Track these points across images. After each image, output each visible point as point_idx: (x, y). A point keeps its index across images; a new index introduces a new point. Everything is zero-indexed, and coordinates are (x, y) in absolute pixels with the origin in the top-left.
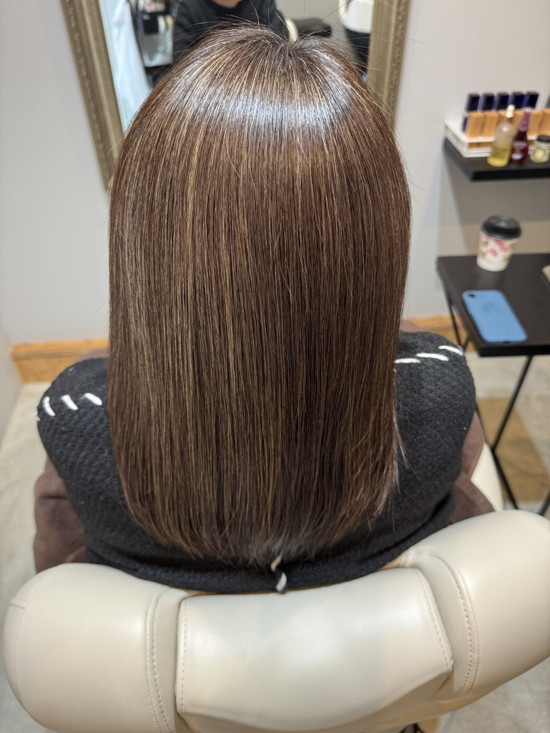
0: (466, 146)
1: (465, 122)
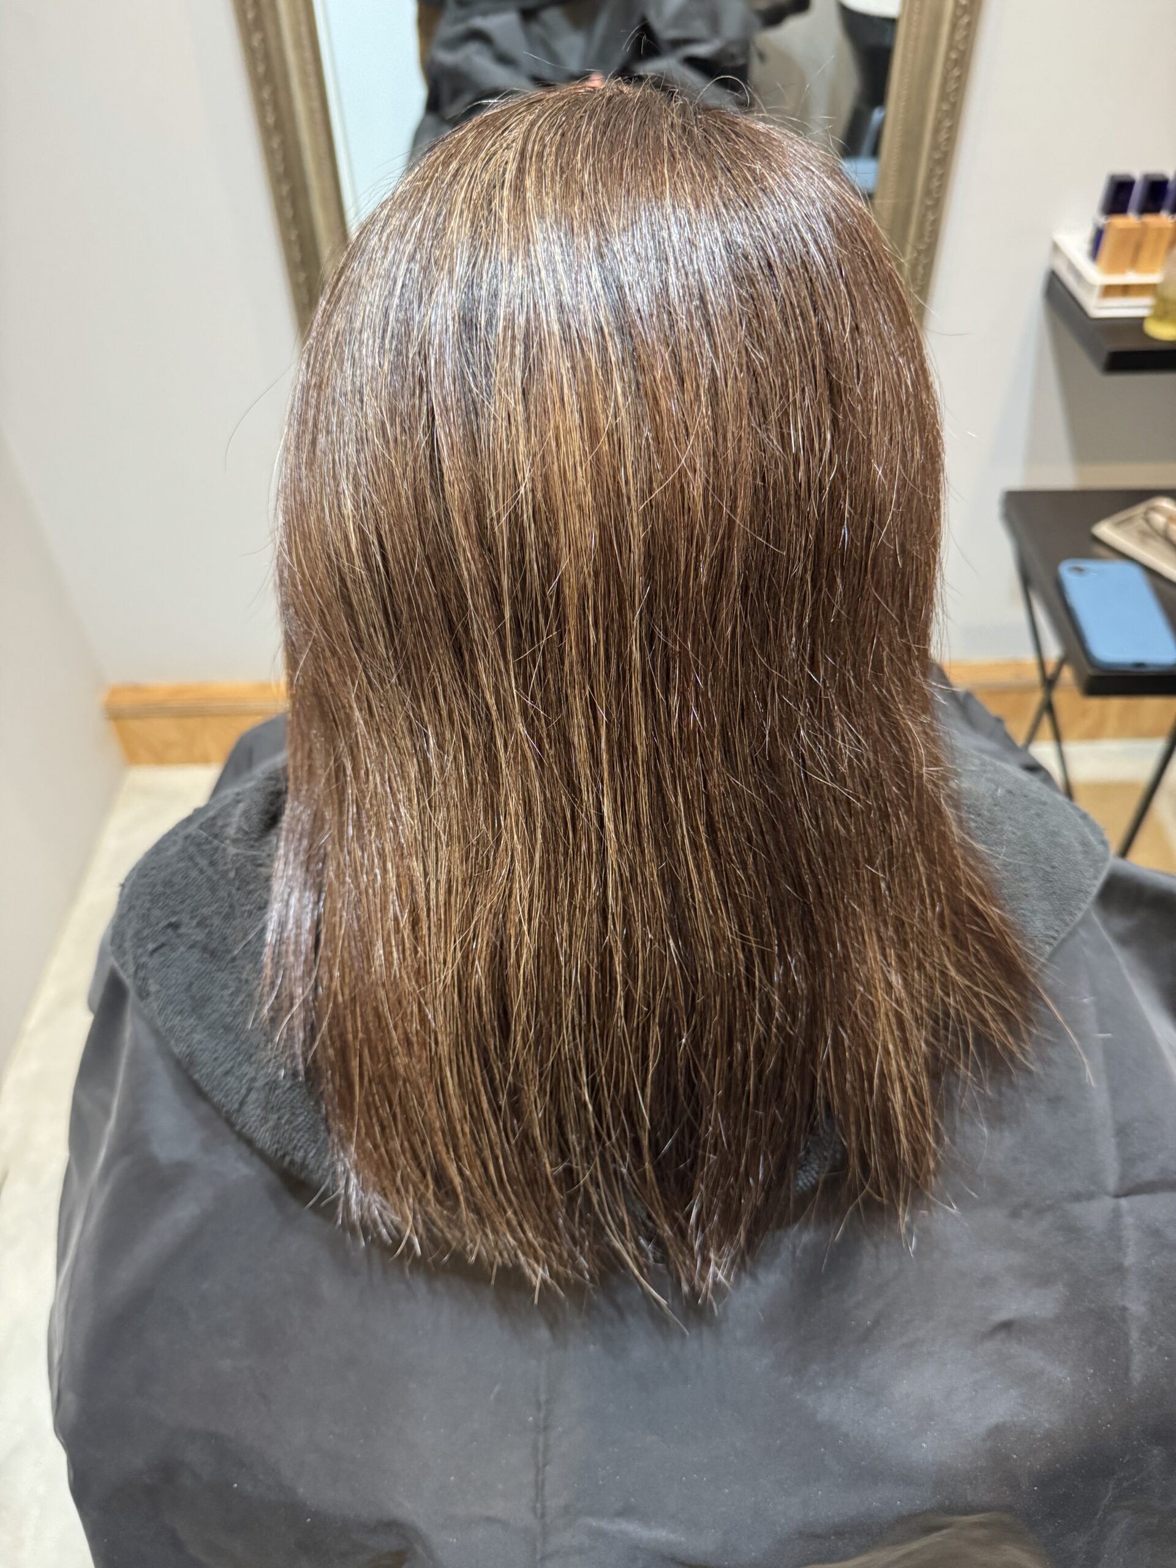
0: (1097, 292)
1: (1098, 238)
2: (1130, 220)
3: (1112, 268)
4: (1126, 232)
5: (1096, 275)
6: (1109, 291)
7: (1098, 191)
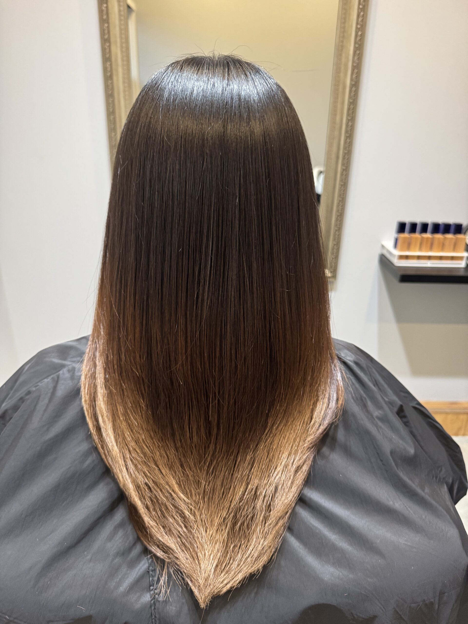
0: (396, 258)
1: (396, 240)
2: (406, 235)
3: (402, 250)
4: (405, 238)
5: (397, 253)
6: (401, 257)
7: (394, 227)
